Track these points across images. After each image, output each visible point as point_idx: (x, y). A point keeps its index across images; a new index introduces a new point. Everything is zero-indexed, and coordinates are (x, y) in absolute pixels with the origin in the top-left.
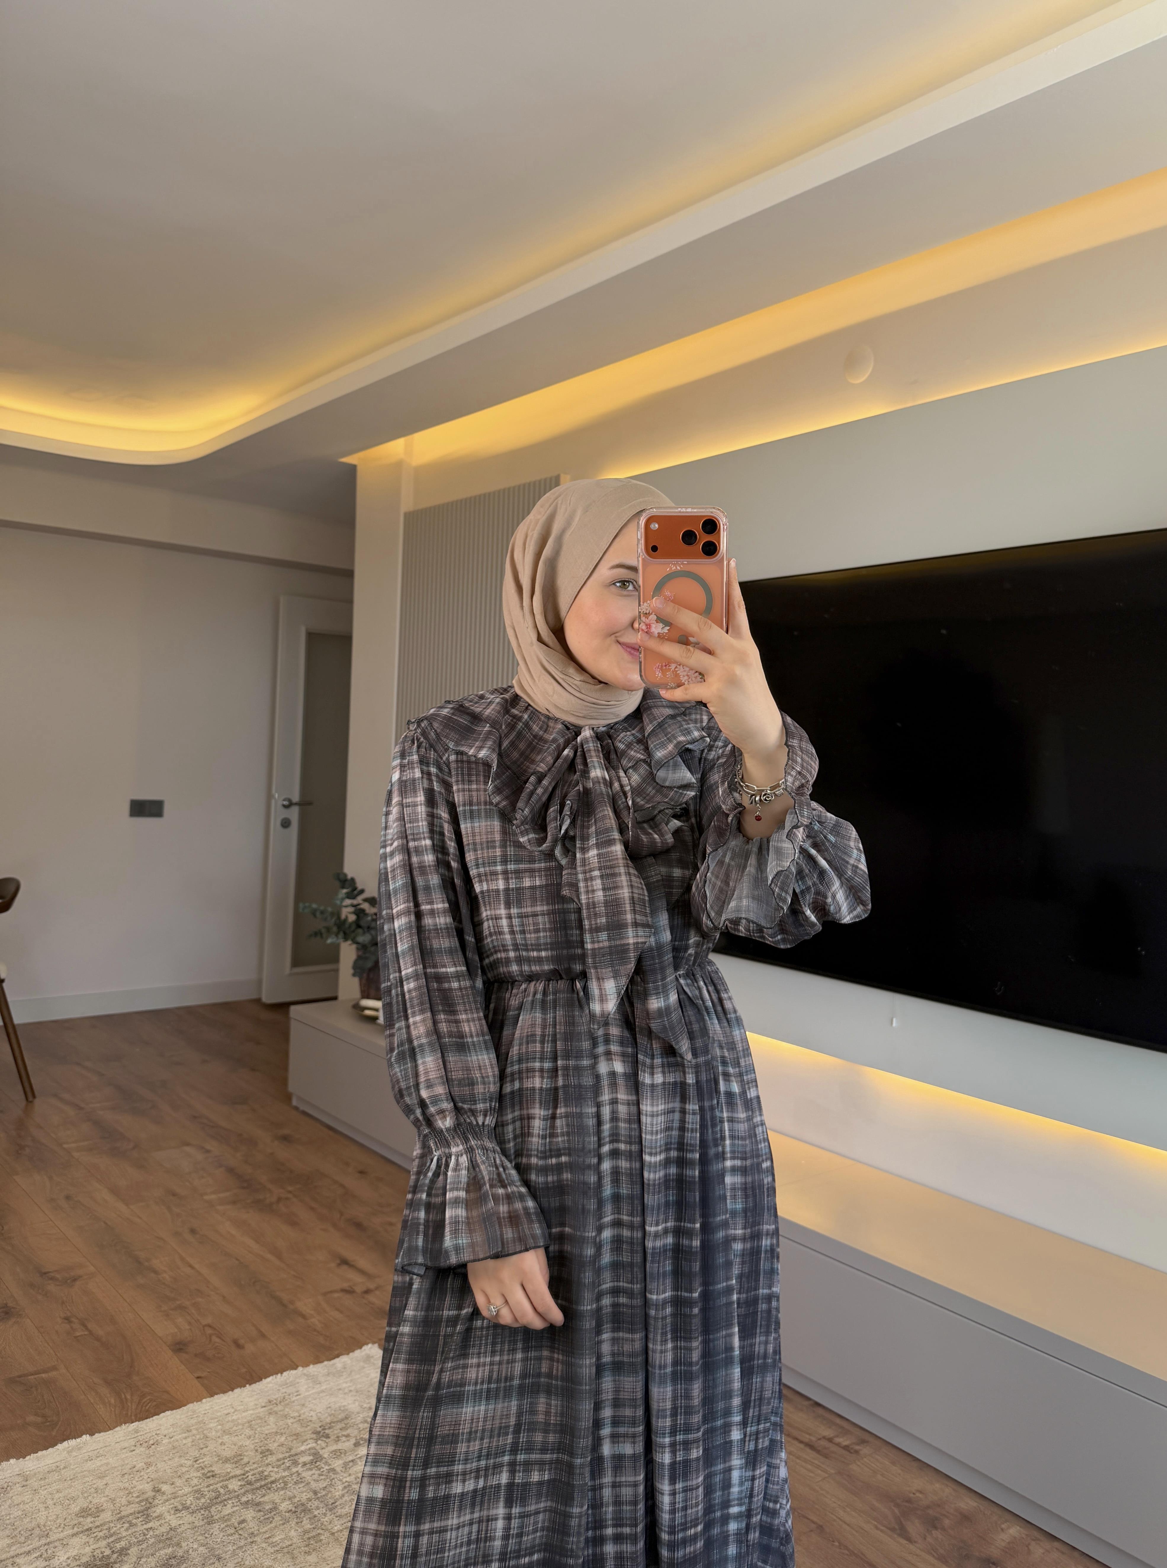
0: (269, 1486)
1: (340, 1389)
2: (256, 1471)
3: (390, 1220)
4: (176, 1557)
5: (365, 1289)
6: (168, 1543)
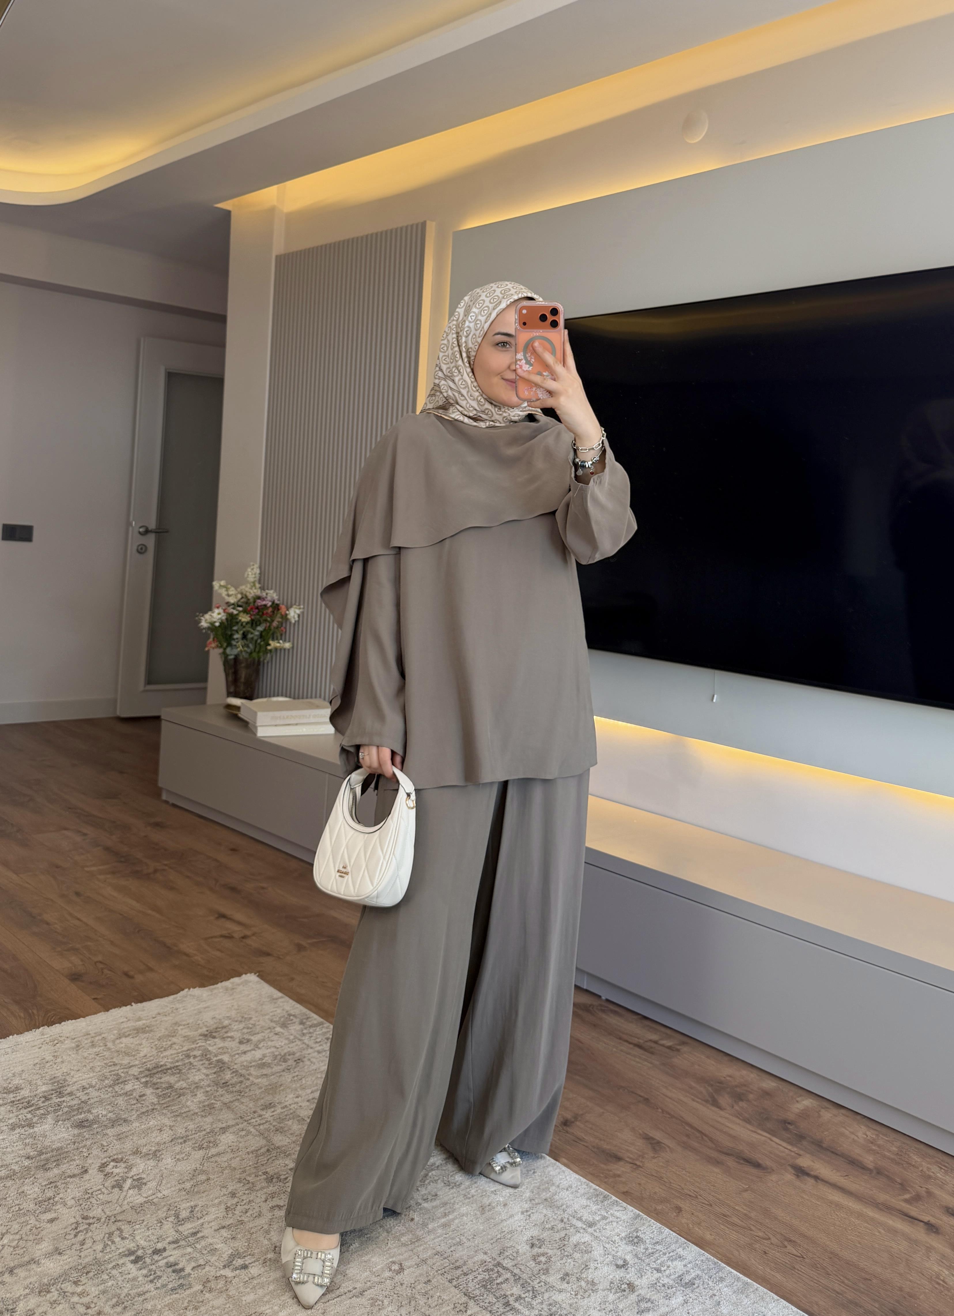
1: (222, 1005)
3: (262, 885)
4: (87, 1120)
5: (242, 935)
6: (80, 1111)
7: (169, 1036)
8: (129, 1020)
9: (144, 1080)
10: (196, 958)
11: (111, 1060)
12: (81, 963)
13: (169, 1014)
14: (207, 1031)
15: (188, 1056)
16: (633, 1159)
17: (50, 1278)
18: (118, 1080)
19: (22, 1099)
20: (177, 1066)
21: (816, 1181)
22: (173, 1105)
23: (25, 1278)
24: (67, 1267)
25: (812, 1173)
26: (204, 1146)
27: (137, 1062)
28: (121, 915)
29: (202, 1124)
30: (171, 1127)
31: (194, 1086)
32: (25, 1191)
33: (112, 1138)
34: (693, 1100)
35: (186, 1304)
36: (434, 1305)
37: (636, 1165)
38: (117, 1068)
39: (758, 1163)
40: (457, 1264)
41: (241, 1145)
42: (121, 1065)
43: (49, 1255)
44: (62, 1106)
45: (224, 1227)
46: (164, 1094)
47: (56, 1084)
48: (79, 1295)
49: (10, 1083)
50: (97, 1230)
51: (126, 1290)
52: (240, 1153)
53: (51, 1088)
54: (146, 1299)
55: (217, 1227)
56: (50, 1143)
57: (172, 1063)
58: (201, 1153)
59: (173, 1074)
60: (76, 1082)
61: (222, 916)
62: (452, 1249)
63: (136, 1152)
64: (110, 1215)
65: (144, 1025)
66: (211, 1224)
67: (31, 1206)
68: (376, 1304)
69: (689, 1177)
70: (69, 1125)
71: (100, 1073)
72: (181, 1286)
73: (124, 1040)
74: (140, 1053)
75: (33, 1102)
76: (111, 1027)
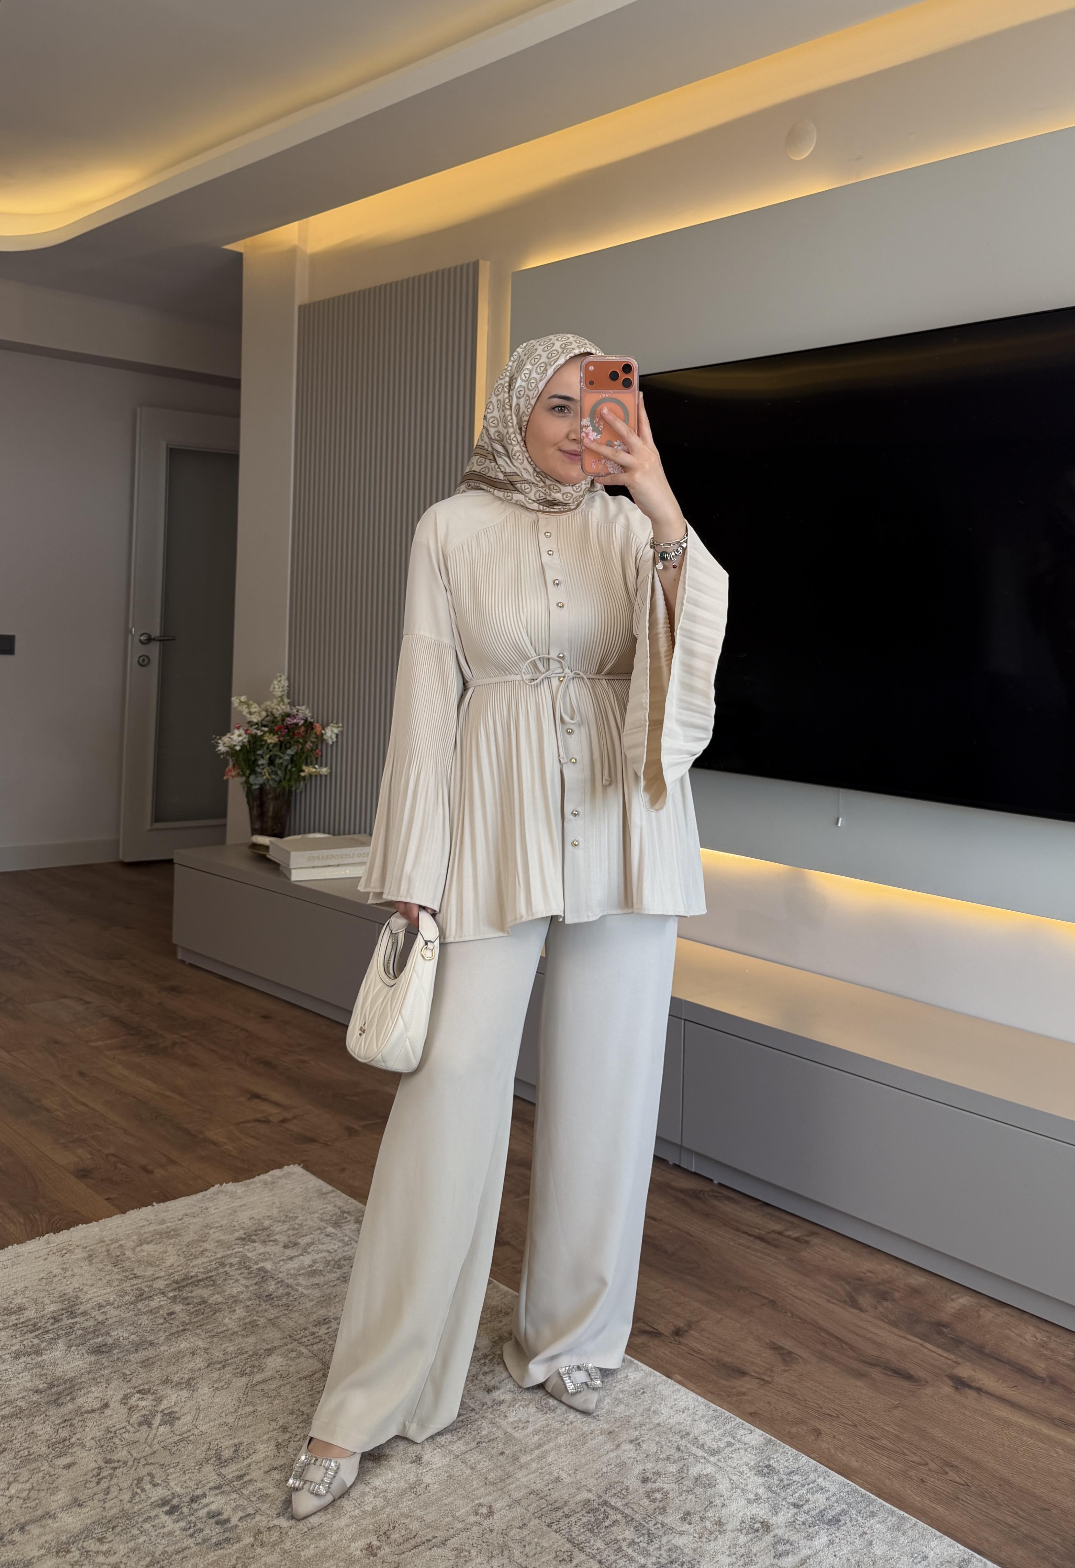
0: (196, 1283)
1: (261, 1202)
2: (181, 1273)
3: (301, 1058)
4: (106, 1345)
5: (281, 1118)
6: (97, 1333)
7: (199, 1240)
8: (151, 1223)
9: (171, 1294)
11: (132, 1272)
12: (90, 1157)
13: (198, 1215)
14: (245, 1234)
15: (223, 1265)
16: (760, 1374)
17: (69, 1536)
18: (141, 1296)
19: (26, 1321)
20: (210, 1277)
21: (979, 1394)
22: (207, 1324)
23: (39, 1536)
24: (89, 1521)
25: (973, 1384)
26: (247, 1371)
27: (162, 1274)
28: (134, 1097)
29: (243, 1345)
30: (206, 1350)
31: (231, 1300)
32: (35, 1432)
33: (135, 1365)
34: (829, 1301)
35: (234, 1562)
36: (531, 1554)
37: (763, 1380)
38: (139, 1281)
39: (908, 1373)
40: (557, 1505)
41: (291, 1369)
42: (143, 1277)
43: (66, 1508)
44: (75, 1329)
45: (275, 1469)
46: (196, 1310)
47: (66, 1302)
48: (104, 1554)
49: (11, 1302)
50: (124, 1476)
51: (161, 1548)
52: (291, 1379)
53: (60, 1307)
54: (186, 1557)
55: (267, 1469)
56: (62, 1374)
57: (204, 1273)
58: (244, 1379)
59: (206, 1287)
60: (90, 1299)
61: (256, 1096)
62: (550, 1487)
63: (166, 1381)
64: (139, 1456)
65: (168, 1227)
66: (259, 1465)
67: (42, 1449)
68: (462, 1555)
69: (827, 1392)
70: (84, 1351)
71: (119, 1288)
72: (228, 1540)
73: (145, 1247)
74: (165, 1263)
75: (39, 1325)
76: (130, 1232)
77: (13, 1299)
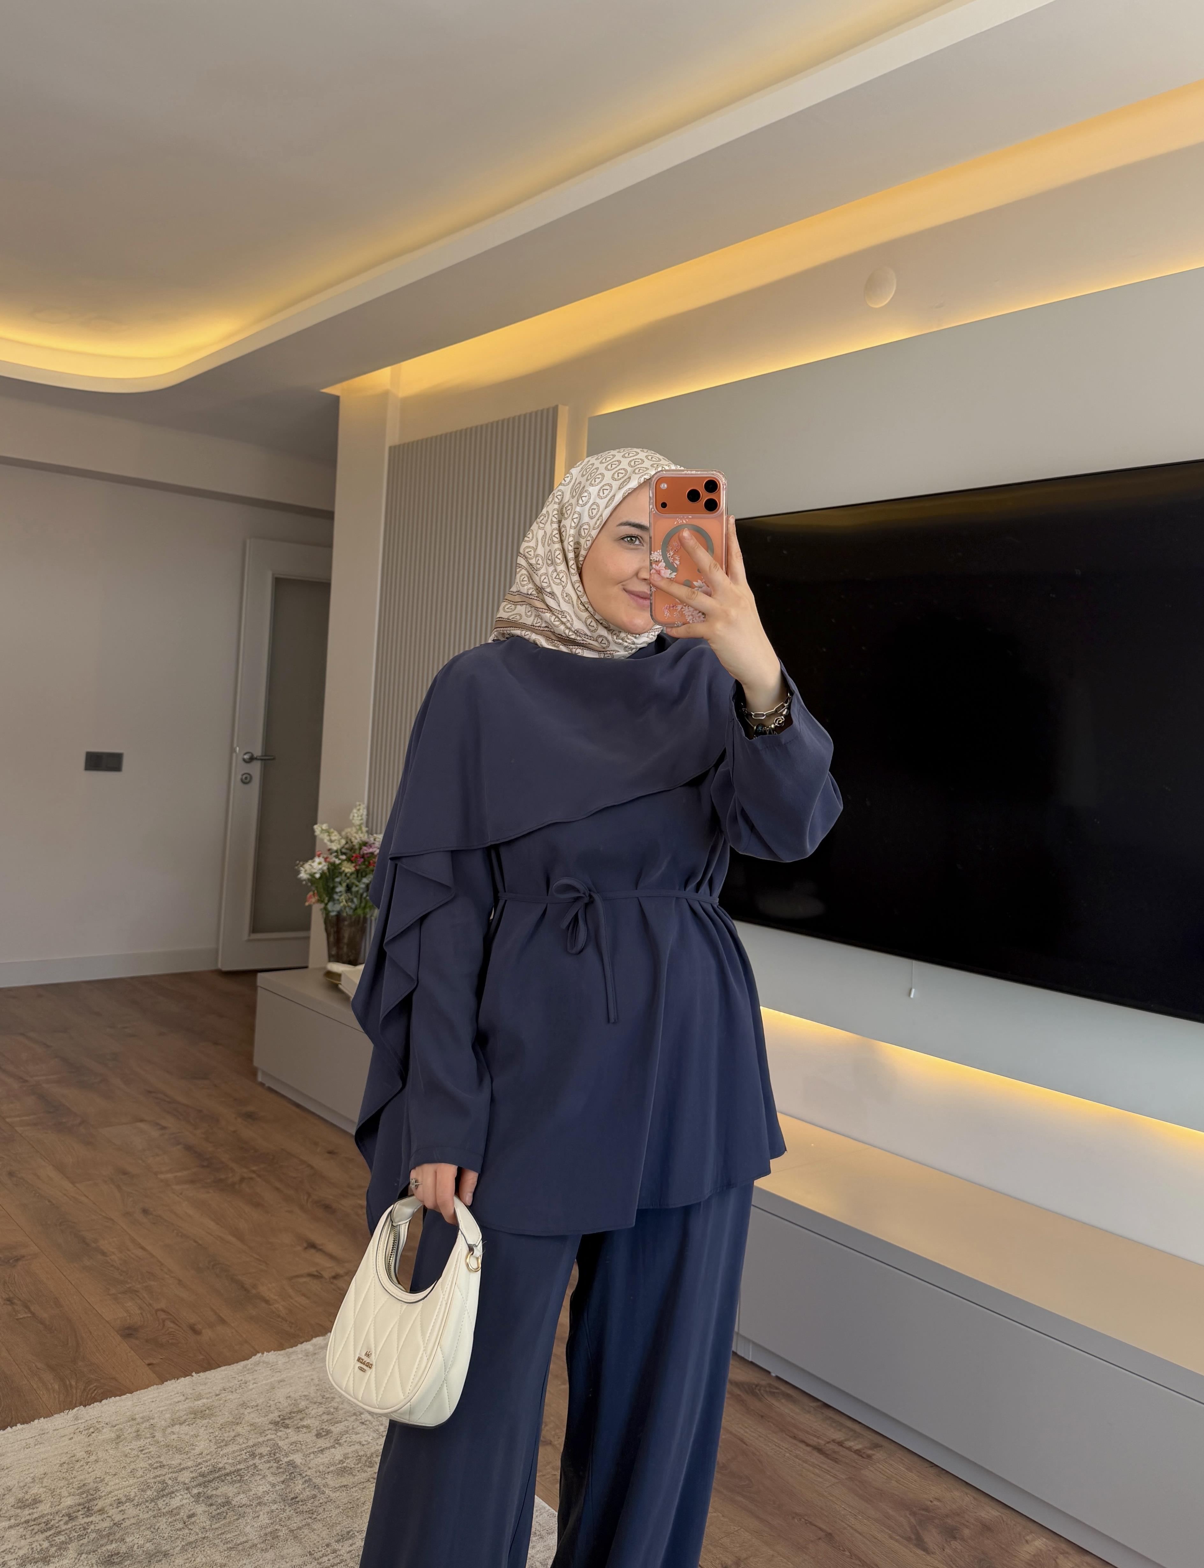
0: (223, 1478)
1: (300, 1378)
2: (209, 1463)
4: (119, 1553)
5: (336, 1273)
6: (111, 1538)
7: (232, 1422)
8: (187, 1398)
9: (195, 1491)
10: (277, 1306)
11: (156, 1460)
12: (139, 1312)
13: (236, 1390)
14: (279, 1416)
15: (253, 1455)
18: (163, 1491)
19: (40, 1517)
20: (238, 1470)
22: (229, 1531)
27: (190, 1464)
28: (195, 1241)
29: (261, 1562)
31: (255, 1502)
34: (892, 1538)
38: (164, 1471)
42: (170, 1467)
44: (89, 1531)
46: (218, 1514)
47: (84, 1496)
49: (27, 1492)
53: (77, 1501)
57: (233, 1465)
59: (233, 1482)
60: (110, 1492)
61: (312, 1246)
65: (204, 1404)
70: (94, 1561)
73: (177, 1428)
74: (194, 1449)
75: (52, 1523)
76: (163, 1408)
77: (29, 1487)
